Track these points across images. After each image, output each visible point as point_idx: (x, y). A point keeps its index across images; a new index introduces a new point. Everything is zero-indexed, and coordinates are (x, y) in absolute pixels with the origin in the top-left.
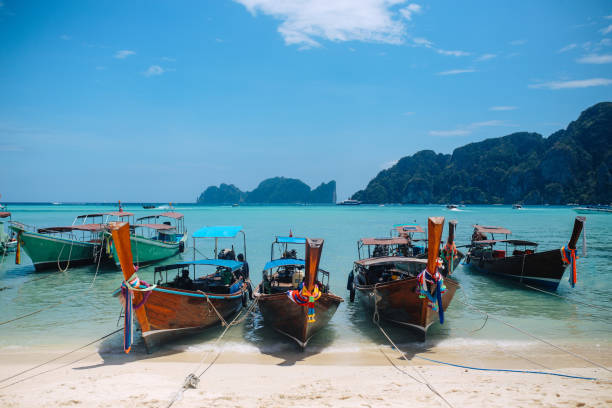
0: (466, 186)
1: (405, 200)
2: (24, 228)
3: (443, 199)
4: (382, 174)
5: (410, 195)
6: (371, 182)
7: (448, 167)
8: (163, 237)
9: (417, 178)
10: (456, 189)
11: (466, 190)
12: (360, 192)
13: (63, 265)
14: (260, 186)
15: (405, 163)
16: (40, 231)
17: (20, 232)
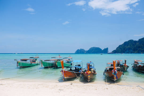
0: (142, 49)
1: (126, 52)
2: (42, 60)
3: (136, 52)
4: (120, 46)
5: (127, 51)
6: (117, 48)
7: (137, 44)
8: (68, 62)
9: (129, 47)
10: (139, 49)
11: (142, 50)
12: (114, 50)
13: (49, 67)
14: (90, 49)
15: (125, 43)
16: (45, 61)
17: (42, 61)
